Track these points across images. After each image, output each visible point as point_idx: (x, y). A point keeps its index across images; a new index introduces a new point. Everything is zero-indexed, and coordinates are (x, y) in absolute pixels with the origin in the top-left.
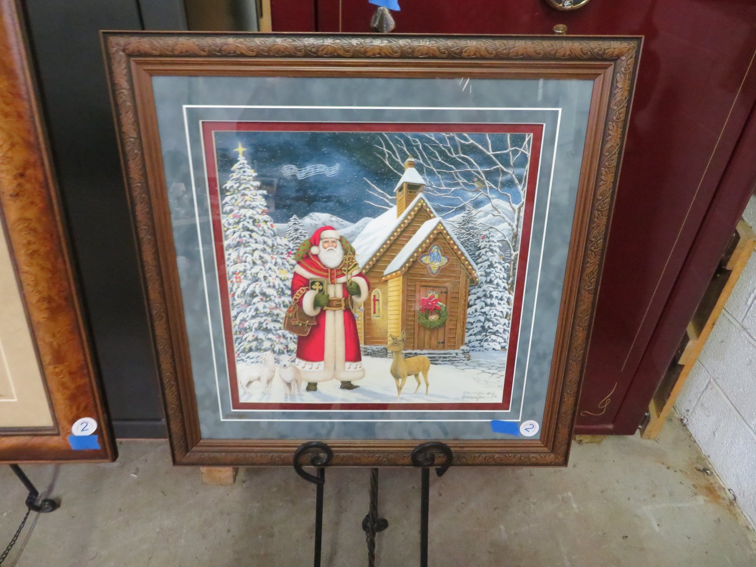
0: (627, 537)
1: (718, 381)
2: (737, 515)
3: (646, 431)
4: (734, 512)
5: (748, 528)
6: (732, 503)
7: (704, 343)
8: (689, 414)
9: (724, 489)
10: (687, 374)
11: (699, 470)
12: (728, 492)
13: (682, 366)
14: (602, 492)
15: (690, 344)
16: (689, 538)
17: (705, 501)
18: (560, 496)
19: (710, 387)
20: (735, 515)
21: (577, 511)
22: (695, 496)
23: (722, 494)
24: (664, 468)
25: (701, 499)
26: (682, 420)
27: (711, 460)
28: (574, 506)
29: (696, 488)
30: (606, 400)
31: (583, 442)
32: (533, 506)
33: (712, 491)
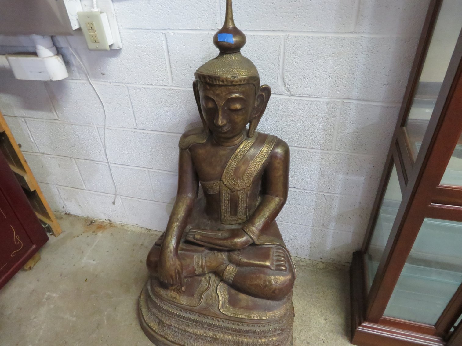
0: (87, 279)
1: (59, 184)
2: (116, 225)
3: (55, 232)
4: (113, 226)
5: (122, 226)
6: (110, 224)
7: (31, 173)
8: (65, 208)
9: (104, 221)
10: (41, 193)
11: (90, 225)
12: (105, 221)
13: (35, 191)
14: (61, 276)
15: (26, 178)
16: (108, 252)
17: (101, 233)
18: (44, 300)
19: (59, 189)
20: (115, 226)
21: (58, 295)
22: (97, 235)
23: (105, 224)
24: (76, 238)
25: (100, 234)
26: (66, 213)
27: (90, 216)
28: (54, 295)
29: (94, 232)
30: (16, 238)
31: (31, 267)
32: (35, 320)
33: (101, 227)
